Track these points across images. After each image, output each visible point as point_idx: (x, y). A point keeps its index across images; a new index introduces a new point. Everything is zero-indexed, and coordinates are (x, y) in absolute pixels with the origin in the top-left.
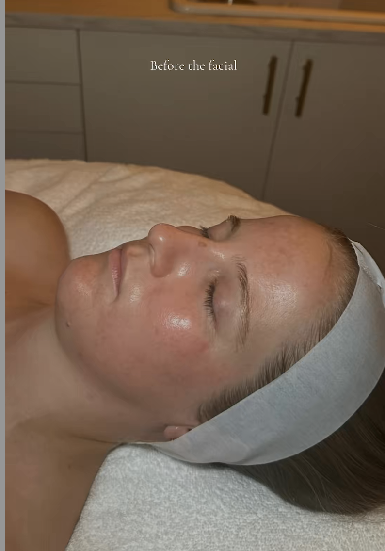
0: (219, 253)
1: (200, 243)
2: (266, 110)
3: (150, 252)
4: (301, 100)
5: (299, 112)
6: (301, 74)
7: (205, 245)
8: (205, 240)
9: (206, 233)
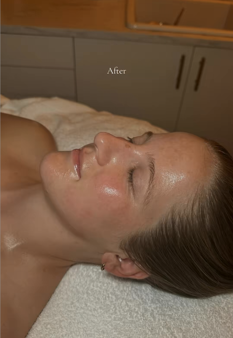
0: (138, 153)
1: (126, 145)
2: (178, 86)
3: (95, 150)
4: (198, 82)
5: (196, 88)
6: (198, 67)
7: (130, 147)
8: (130, 144)
9: (131, 141)
